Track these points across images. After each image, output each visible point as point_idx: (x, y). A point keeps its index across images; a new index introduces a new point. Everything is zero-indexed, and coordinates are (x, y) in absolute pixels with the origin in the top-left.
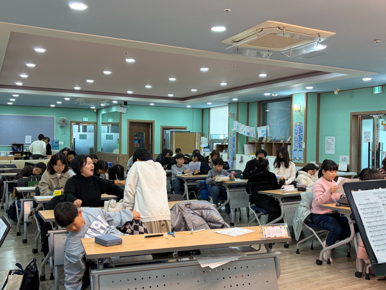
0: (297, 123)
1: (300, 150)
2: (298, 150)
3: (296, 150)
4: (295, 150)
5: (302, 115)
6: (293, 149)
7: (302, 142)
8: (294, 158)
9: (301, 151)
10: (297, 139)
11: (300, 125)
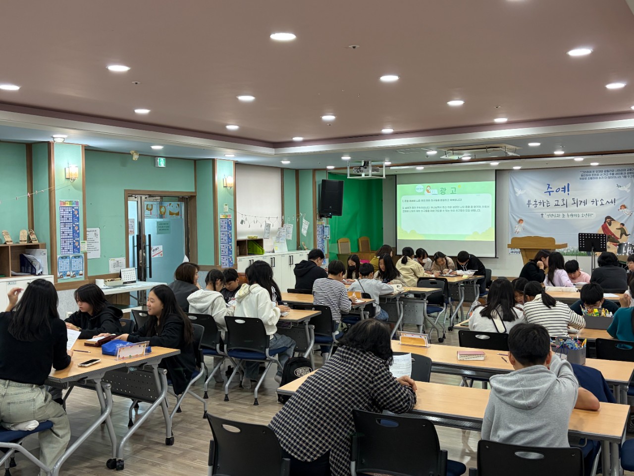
0: (64, 203)
1: (75, 257)
2: (71, 256)
3: (66, 257)
4: (62, 258)
5: (76, 187)
6: (58, 256)
7: (78, 241)
8: (61, 274)
9: (79, 257)
10: (68, 235)
11: (73, 207)
